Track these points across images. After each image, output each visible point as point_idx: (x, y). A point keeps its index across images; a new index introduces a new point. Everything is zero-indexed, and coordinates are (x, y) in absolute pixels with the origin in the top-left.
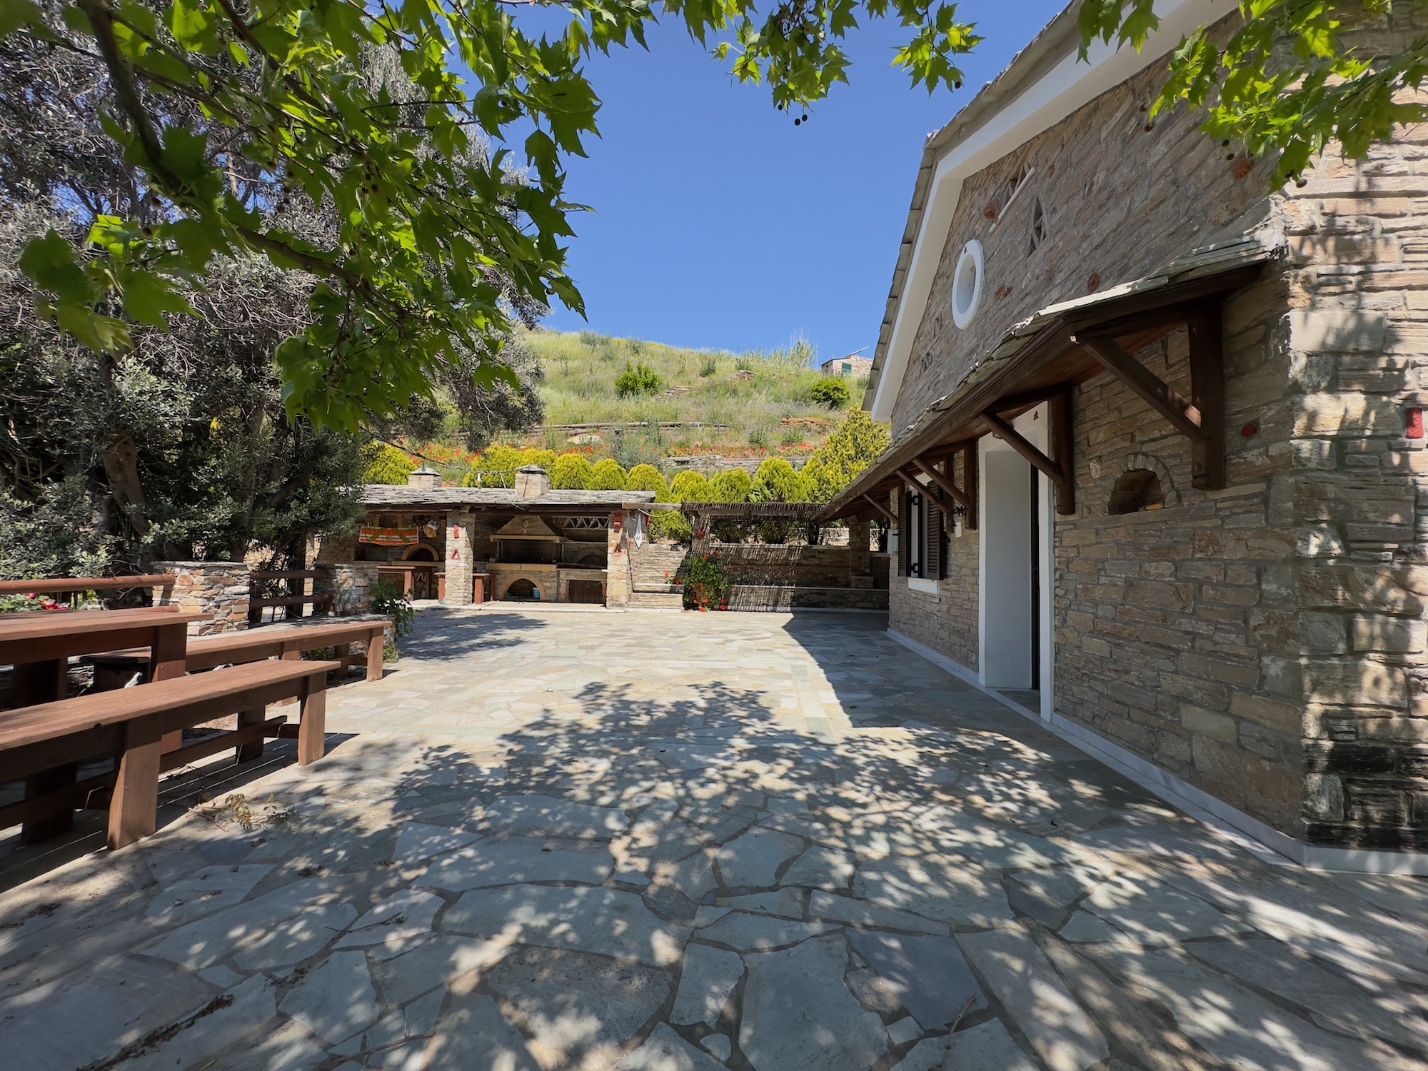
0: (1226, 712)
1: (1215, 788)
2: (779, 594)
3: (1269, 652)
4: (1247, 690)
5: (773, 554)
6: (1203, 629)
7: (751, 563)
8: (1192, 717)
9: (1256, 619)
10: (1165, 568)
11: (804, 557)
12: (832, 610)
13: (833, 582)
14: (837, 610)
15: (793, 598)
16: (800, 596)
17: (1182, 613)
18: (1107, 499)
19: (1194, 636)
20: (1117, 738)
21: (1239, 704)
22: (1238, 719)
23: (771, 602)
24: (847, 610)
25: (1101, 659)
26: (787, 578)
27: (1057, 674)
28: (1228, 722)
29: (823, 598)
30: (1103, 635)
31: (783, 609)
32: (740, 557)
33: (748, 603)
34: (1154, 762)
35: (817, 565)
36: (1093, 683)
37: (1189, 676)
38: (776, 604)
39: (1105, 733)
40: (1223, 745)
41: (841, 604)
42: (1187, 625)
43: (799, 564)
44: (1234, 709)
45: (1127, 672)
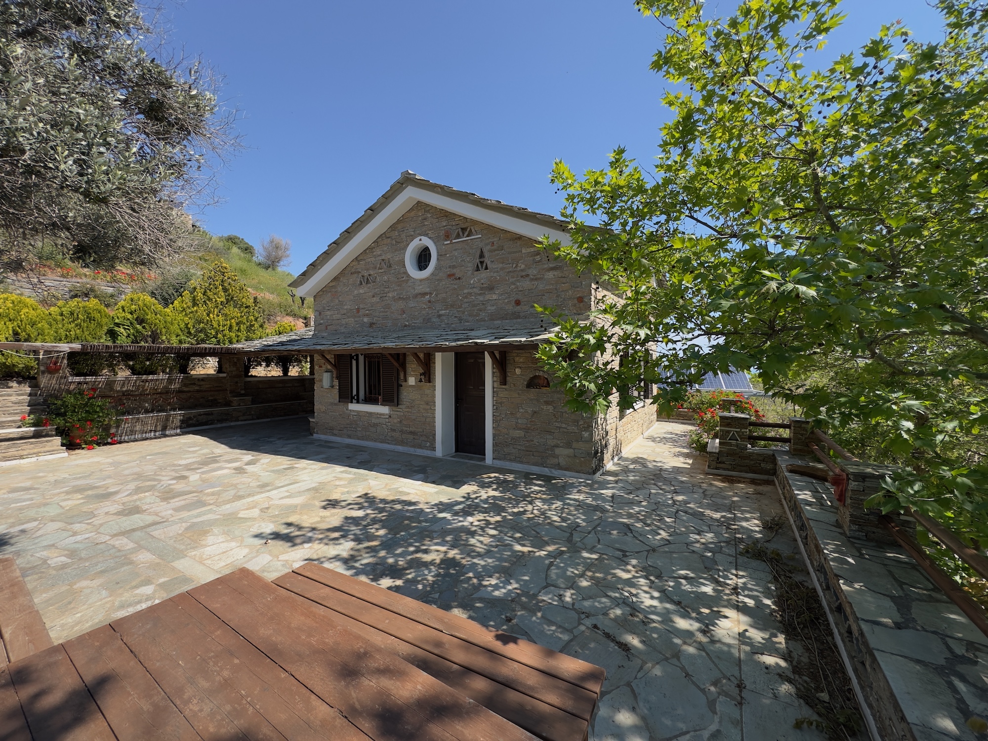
0: (571, 448)
1: (567, 469)
2: (167, 419)
3: (585, 430)
4: (577, 441)
5: (151, 385)
6: (564, 426)
7: (127, 394)
8: (558, 451)
9: (581, 423)
10: (550, 408)
11: (185, 385)
12: (219, 425)
13: (214, 403)
14: (224, 425)
15: (182, 421)
16: (190, 418)
17: (556, 421)
18: (526, 383)
19: (560, 428)
20: (528, 463)
21: (575, 445)
22: (574, 449)
23: (159, 428)
24: (232, 424)
25: (519, 437)
26: (169, 404)
27: (495, 445)
28: (572, 450)
29: (211, 417)
30: (520, 429)
31: (172, 432)
32: (112, 389)
33: (133, 432)
34: (544, 467)
35: (198, 391)
36: (515, 446)
37: (559, 440)
38: (164, 428)
39: (521, 462)
40: (569, 457)
41: (226, 420)
42: (557, 425)
43: (179, 391)
44: (573, 447)
45: (533, 441)
